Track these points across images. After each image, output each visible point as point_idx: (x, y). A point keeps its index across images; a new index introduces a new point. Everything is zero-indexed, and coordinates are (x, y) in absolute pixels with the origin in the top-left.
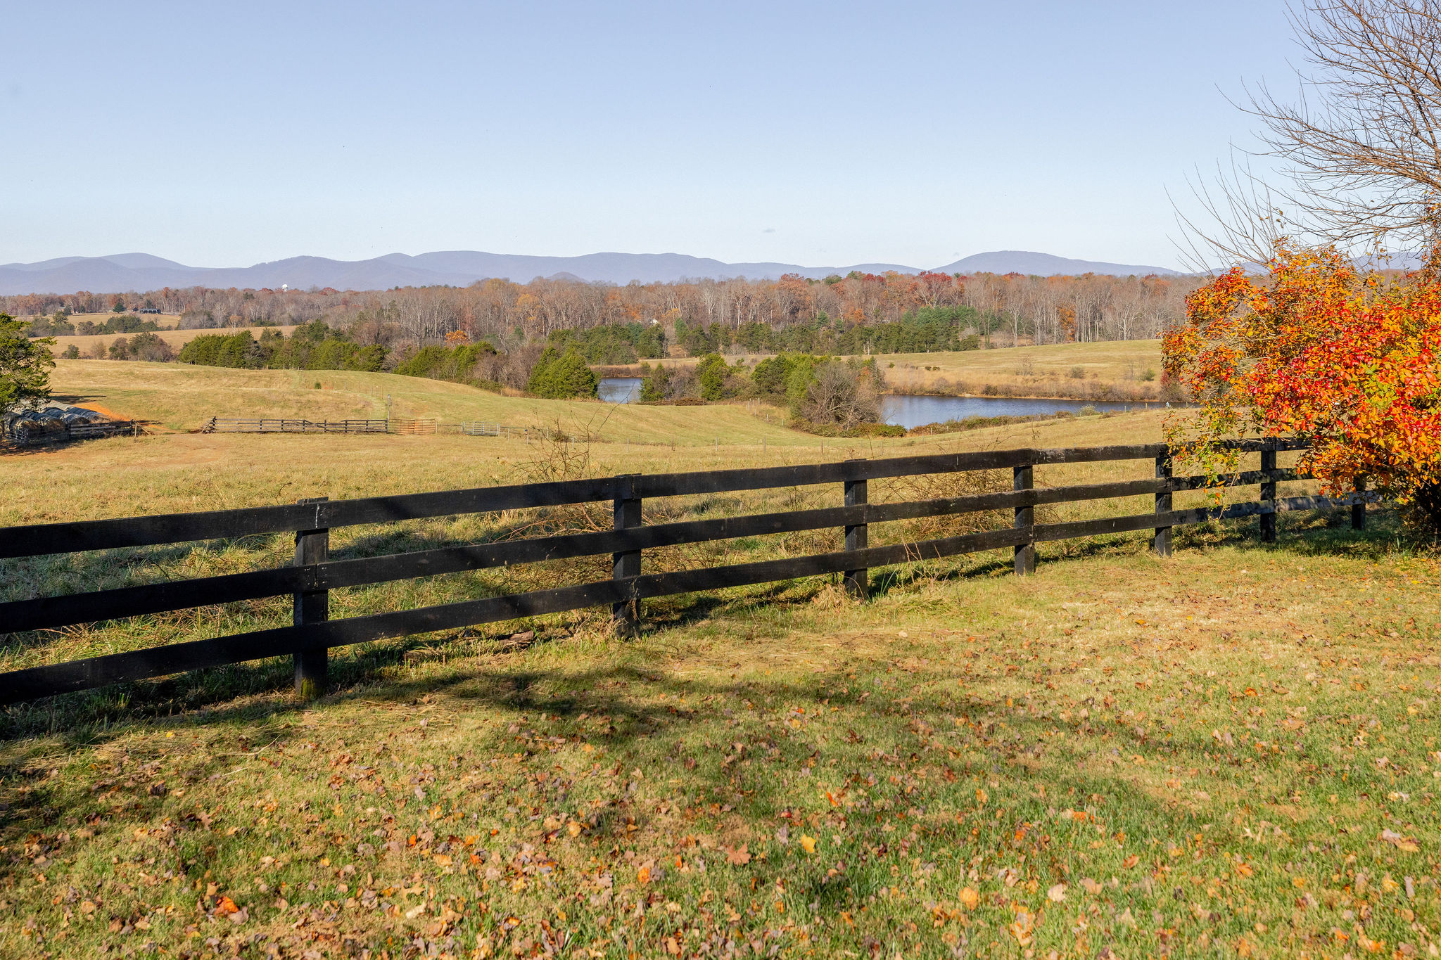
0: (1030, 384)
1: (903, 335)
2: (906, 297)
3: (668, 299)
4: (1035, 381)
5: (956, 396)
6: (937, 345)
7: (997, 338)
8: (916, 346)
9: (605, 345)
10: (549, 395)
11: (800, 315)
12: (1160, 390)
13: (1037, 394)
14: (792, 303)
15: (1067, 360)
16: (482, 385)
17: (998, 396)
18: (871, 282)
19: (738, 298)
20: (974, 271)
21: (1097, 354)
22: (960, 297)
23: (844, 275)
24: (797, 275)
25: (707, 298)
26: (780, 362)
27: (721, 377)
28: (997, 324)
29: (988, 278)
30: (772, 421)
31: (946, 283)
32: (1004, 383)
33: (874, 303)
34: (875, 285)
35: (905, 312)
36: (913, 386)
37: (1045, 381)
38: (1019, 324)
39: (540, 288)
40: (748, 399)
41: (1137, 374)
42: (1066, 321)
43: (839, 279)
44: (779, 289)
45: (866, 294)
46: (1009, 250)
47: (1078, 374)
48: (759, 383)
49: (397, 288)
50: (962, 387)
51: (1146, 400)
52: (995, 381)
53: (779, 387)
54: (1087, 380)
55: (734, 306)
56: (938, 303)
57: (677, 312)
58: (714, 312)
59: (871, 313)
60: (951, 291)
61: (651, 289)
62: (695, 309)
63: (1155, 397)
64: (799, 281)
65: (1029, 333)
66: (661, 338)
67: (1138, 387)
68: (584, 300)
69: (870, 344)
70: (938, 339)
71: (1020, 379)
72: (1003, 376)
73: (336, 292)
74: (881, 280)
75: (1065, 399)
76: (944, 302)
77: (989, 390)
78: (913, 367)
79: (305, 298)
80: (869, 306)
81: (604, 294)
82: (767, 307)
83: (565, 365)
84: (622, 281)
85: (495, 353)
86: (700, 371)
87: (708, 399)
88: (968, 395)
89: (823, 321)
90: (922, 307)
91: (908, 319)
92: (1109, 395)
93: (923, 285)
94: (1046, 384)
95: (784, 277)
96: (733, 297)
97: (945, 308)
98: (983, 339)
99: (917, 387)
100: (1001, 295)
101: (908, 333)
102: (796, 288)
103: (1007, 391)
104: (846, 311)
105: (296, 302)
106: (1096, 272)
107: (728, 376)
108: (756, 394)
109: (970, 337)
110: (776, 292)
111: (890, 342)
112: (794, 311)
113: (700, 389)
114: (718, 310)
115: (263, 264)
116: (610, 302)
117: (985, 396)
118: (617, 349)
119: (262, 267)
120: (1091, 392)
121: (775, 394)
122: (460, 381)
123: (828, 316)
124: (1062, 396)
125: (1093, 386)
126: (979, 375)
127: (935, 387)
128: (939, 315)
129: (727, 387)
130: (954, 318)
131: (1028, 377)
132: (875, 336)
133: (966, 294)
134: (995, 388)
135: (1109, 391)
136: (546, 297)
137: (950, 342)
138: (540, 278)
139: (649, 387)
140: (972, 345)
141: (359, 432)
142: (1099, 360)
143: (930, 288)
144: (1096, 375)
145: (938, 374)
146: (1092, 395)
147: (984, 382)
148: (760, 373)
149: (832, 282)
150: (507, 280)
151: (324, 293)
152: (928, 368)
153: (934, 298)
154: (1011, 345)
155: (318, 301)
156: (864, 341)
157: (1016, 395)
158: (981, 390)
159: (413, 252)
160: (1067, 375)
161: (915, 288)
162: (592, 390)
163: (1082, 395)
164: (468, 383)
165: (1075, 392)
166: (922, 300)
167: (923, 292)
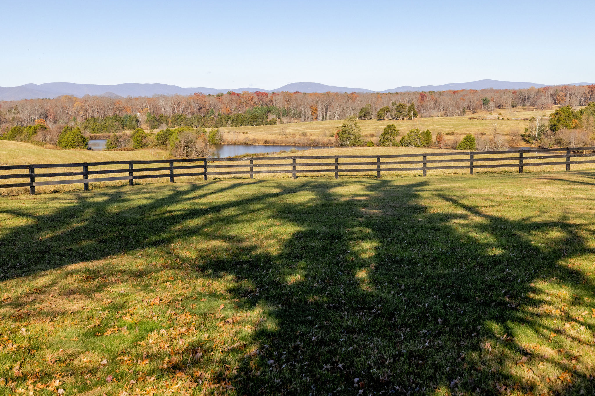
0: (284, 139)
1: (244, 118)
2: (248, 102)
3: (144, 104)
4: (286, 138)
5: (252, 145)
6: (258, 123)
7: (285, 119)
8: (249, 123)
9: (108, 125)
10: (66, 147)
11: (202, 110)
12: (335, 141)
13: (286, 143)
14: (198, 105)
16: (37, 143)
17: (270, 144)
18: (234, 96)
19: (175, 103)
22: (271, 102)
25: (162, 103)
27: (141, 138)
28: (285, 113)
29: (286, 94)
31: (265, 96)
32: (273, 139)
33: (234, 106)
34: (235, 98)
35: (248, 108)
37: (290, 138)
38: (294, 114)
39: (87, 99)
40: (153, 147)
41: (328, 134)
42: (314, 112)
43: (223, 95)
44: (193, 99)
45: (232, 101)
46: (304, 82)
47: (304, 135)
48: (158, 141)
50: (255, 141)
51: (329, 145)
52: (270, 138)
53: (166, 142)
54: (307, 137)
55: (173, 106)
56: (262, 105)
57: (148, 110)
58: (164, 109)
59: (233, 110)
60: (268, 100)
61: (136, 99)
62: (156, 108)
63: (332, 144)
65: (298, 117)
67: (326, 140)
68: (105, 105)
69: (229, 122)
70: (258, 120)
71: (280, 137)
72: (273, 136)
74: (239, 95)
75: (297, 145)
76: (265, 104)
77: (266, 142)
78: (237, 133)
81: (114, 102)
82: (189, 107)
84: (125, 96)
85: (46, 129)
86: (132, 136)
87: (135, 148)
88: (257, 144)
89: (212, 113)
90: (255, 106)
91: (248, 112)
92: (314, 143)
93: (256, 97)
94: (291, 140)
95: (195, 94)
96: (173, 102)
97: (265, 107)
98: (279, 120)
99: (237, 141)
100: (288, 101)
101: (246, 118)
102: (201, 99)
103: (274, 142)
104: (222, 109)
106: (332, 91)
107: (145, 138)
108: (156, 146)
109: (273, 119)
110: (191, 100)
111: (238, 122)
112: (199, 109)
113: (133, 143)
114: (166, 109)
116: (117, 105)
117: (264, 144)
118: (113, 126)
120: (307, 142)
121: (164, 145)
122: (28, 142)
123: (214, 111)
124: (295, 144)
125: (308, 139)
126: (264, 136)
127: (244, 141)
128: (262, 110)
129: (145, 142)
130: (269, 111)
131: (284, 136)
132: (232, 119)
133: (274, 101)
134: (269, 141)
135: (313, 141)
137: (264, 122)
138: (88, 95)
139: (110, 143)
140: (273, 122)
143: (259, 98)
144: (311, 135)
145: (246, 135)
147: (265, 138)
148: (159, 136)
149: (219, 96)
150: (73, 96)
152: (243, 133)
153: (260, 103)
154: (291, 122)
156: (227, 121)
157: (277, 144)
158: (263, 142)
160: (300, 135)
161: (252, 98)
162: (85, 145)
164: (31, 142)
165: (301, 142)
166: (255, 103)
167: (255, 100)
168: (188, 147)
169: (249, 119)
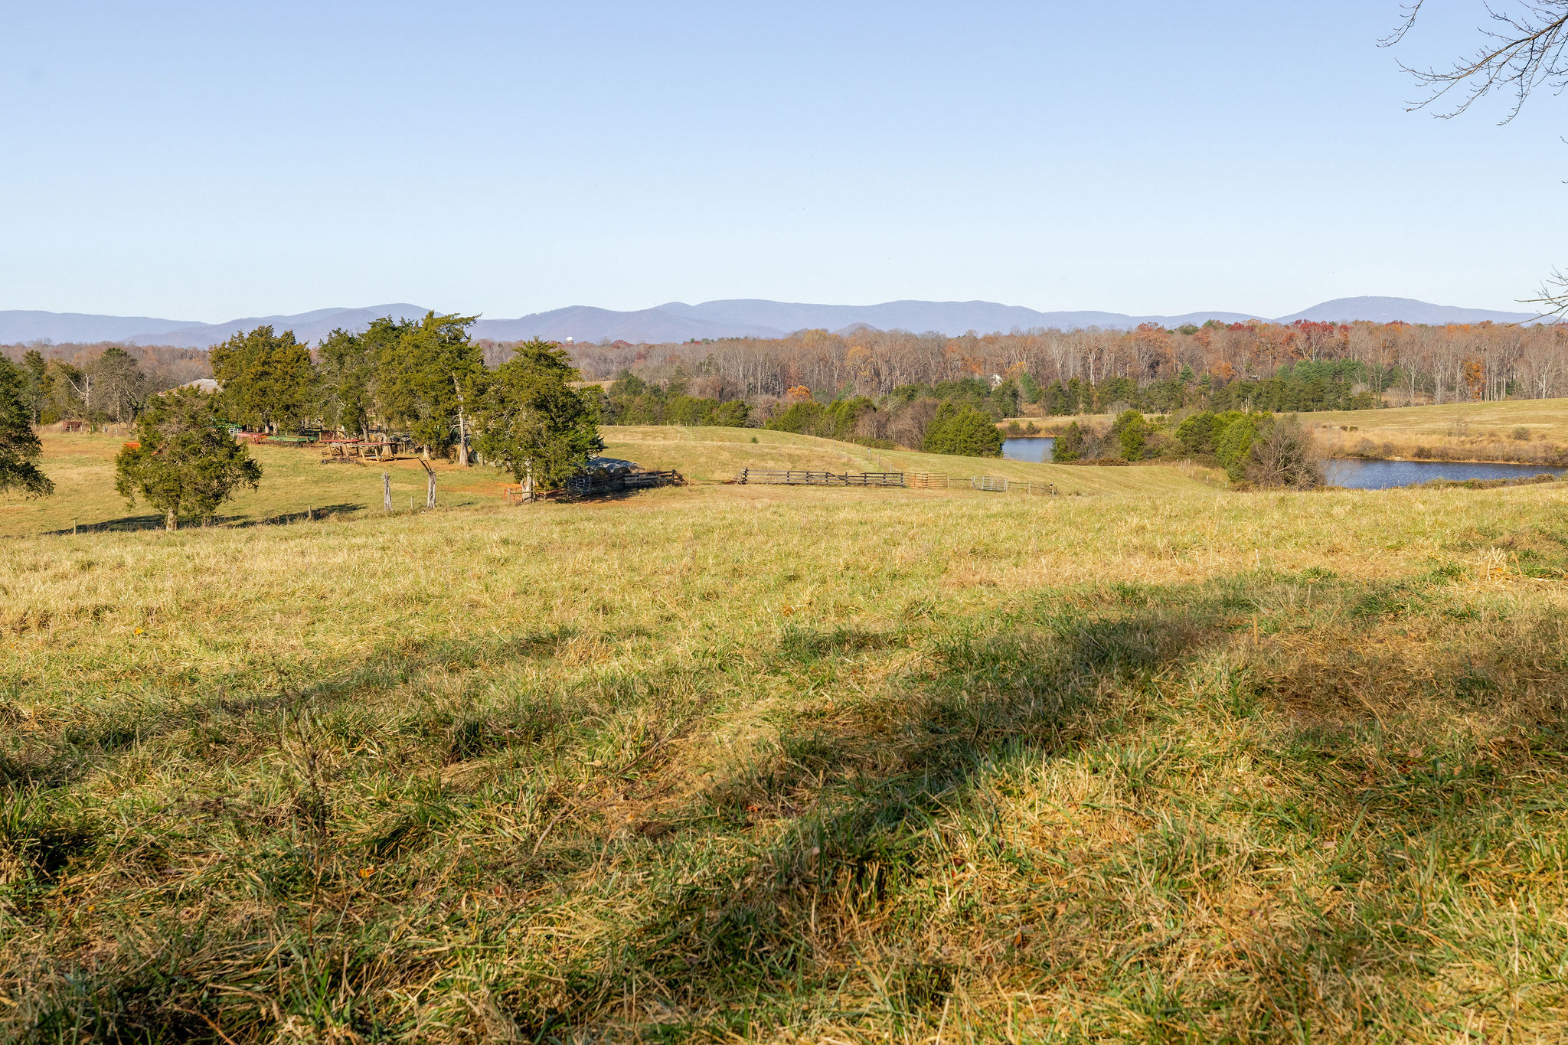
0: (1468, 446)
1: (1286, 391)
2: (1280, 349)
3: (1013, 352)
4: (1472, 443)
5: (1382, 460)
6: (1325, 403)
7: (1391, 396)
8: (1301, 404)
11: (1160, 369)
13: (1478, 458)
14: (1151, 355)
15: (1501, 419)
17: (1433, 460)
18: (1240, 332)
19: (1090, 351)
20: (1352, 319)
21: (1533, 413)
22: (1344, 348)
23: (1200, 324)
24: (1156, 324)
25: (1055, 351)
26: (1207, 420)
27: (1142, 436)
28: (1388, 379)
29: (1371, 328)
30: (1213, 483)
31: (1327, 333)
32: (1438, 445)
33: (1246, 355)
34: (1245, 336)
35: (1279, 366)
36: (1332, 446)
37: (1485, 443)
38: (1416, 380)
40: (1174, 459)
42: (1472, 376)
43: (1196, 330)
44: (1137, 340)
45: (1236, 345)
46: (1369, 295)
47: (1522, 435)
48: (1185, 442)
49: (693, 341)
50: (1389, 449)
52: (1426, 442)
53: (1206, 447)
54: (1535, 442)
55: (1085, 359)
56: (1318, 355)
57: (1023, 366)
58: (1063, 365)
59: (1241, 367)
60: (1333, 343)
61: (990, 340)
62: (1041, 363)
64: (1160, 330)
65: (1427, 390)
66: (1015, 395)
68: (919, 352)
69: (1249, 401)
70: (1323, 397)
71: (1454, 440)
72: (1435, 437)
73: (629, 345)
74: (1250, 330)
75: (1512, 463)
76: (1325, 355)
77: (1421, 453)
78: (1325, 427)
79: (597, 351)
80: (1238, 359)
81: (939, 346)
82: (1122, 360)
83: (967, 422)
85: (875, 409)
86: (1117, 429)
87: (1129, 459)
88: (1398, 459)
89: (1187, 376)
90: (1301, 360)
91: (1285, 373)
93: (1300, 335)
94: (1487, 447)
95: (1142, 327)
96: (1084, 349)
97: (1325, 361)
98: (1376, 397)
99: (1336, 449)
101: (1292, 390)
102: (1156, 339)
103: (1443, 454)
104: (1215, 364)
105: (588, 356)
106: (1496, 321)
107: (1150, 434)
108: (1182, 455)
109: (1362, 394)
110: (1133, 343)
111: (1271, 400)
112: (1153, 366)
113: (1117, 450)
114: (1067, 364)
115: (533, 315)
116: (948, 355)
117: (1416, 459)
119: (533, 317)
120: (1544, 455)
121: (1201, 455)
123: (1192, 370)
124: (1508, 460)
125: (1547, 448)
126: (1405, 437)
128: (1320, 370)
129: (1150, 446)
130: (1340, 374)
131: (1463, 438)
132: (1255, 393)
133: (1350, 347)
134: (1429, 451)
136: (878, 349)
139: (1062, 447)
140: (1363, 403)
141: (879, 485)
142: (1540, 420)
143: (1309, 338)
144: (1543, 437)
145: (1357, 435)
146: (1546, 460)
147: (1414, 444)
148: (1186, 432)
149: (1189, 331)
151: (616, 346)
152: (1345, 428)
153: (1314, 350)
154: (1407, 405)
155: (612, 354)
156: (1241, 397)
157: (1453, 459)
158: (1412, 453)
159: (693, 302)
160: (1509, 437)
161: (1291, 338)
162: (997, 449)
163: (1534, 459)
165: (1524, 455)
166: (1298, 352)
167: (1300, 343)
168: (1288, 460)
169: (1302, 394)
